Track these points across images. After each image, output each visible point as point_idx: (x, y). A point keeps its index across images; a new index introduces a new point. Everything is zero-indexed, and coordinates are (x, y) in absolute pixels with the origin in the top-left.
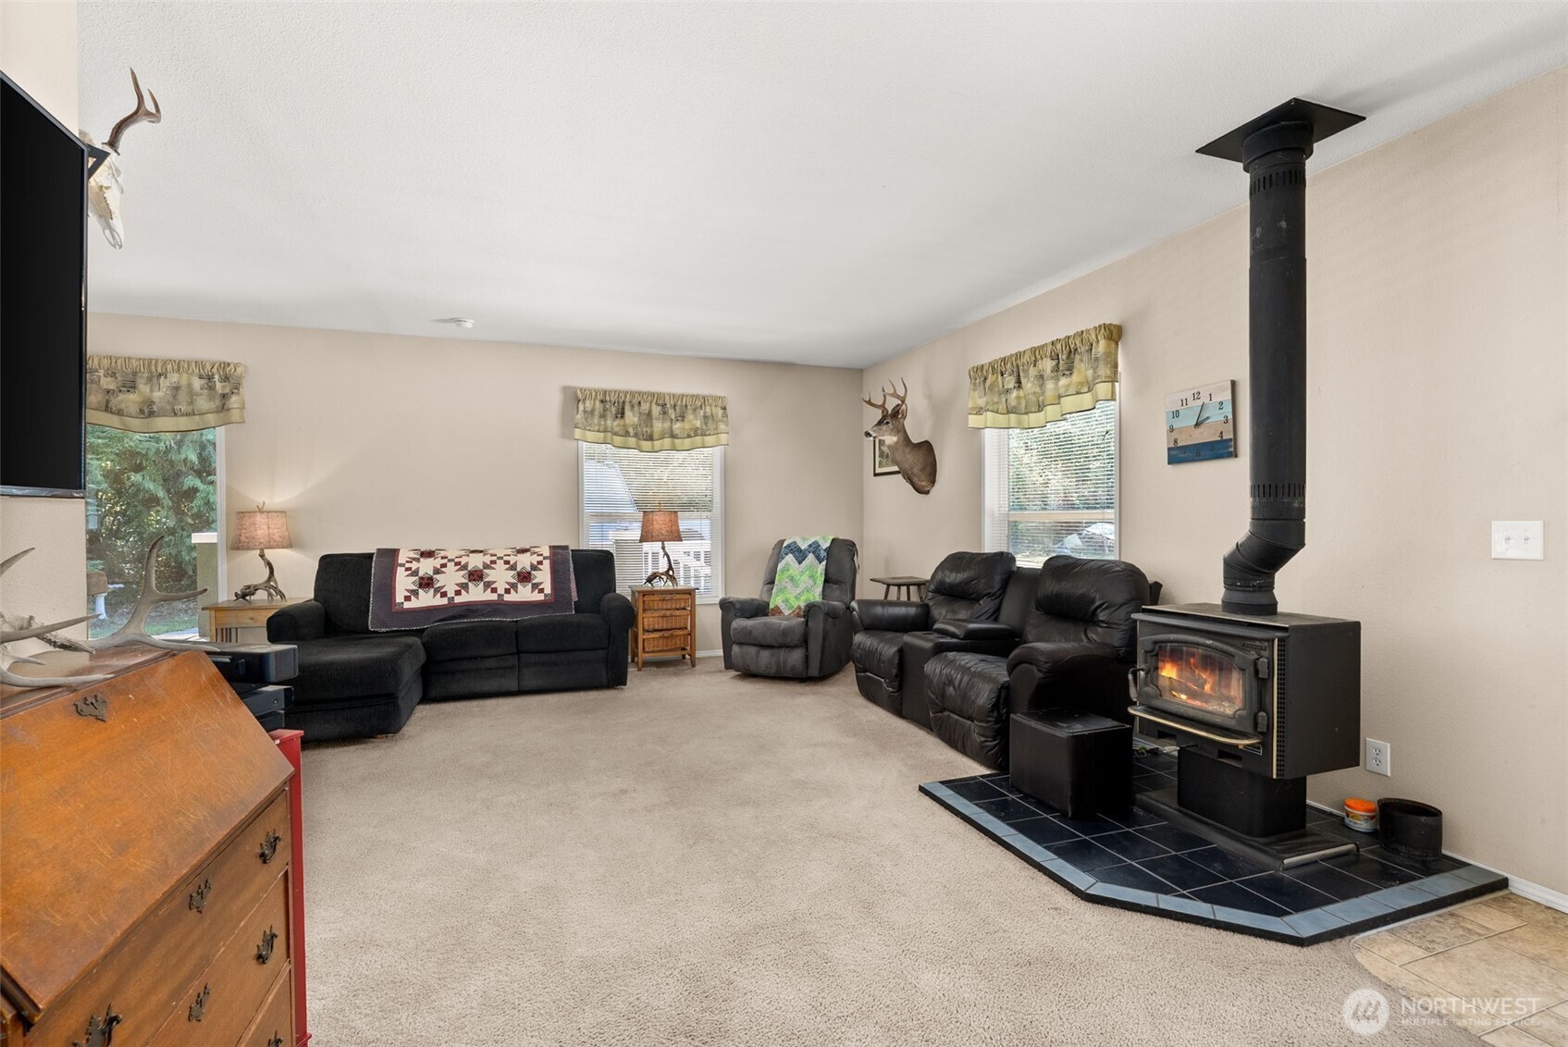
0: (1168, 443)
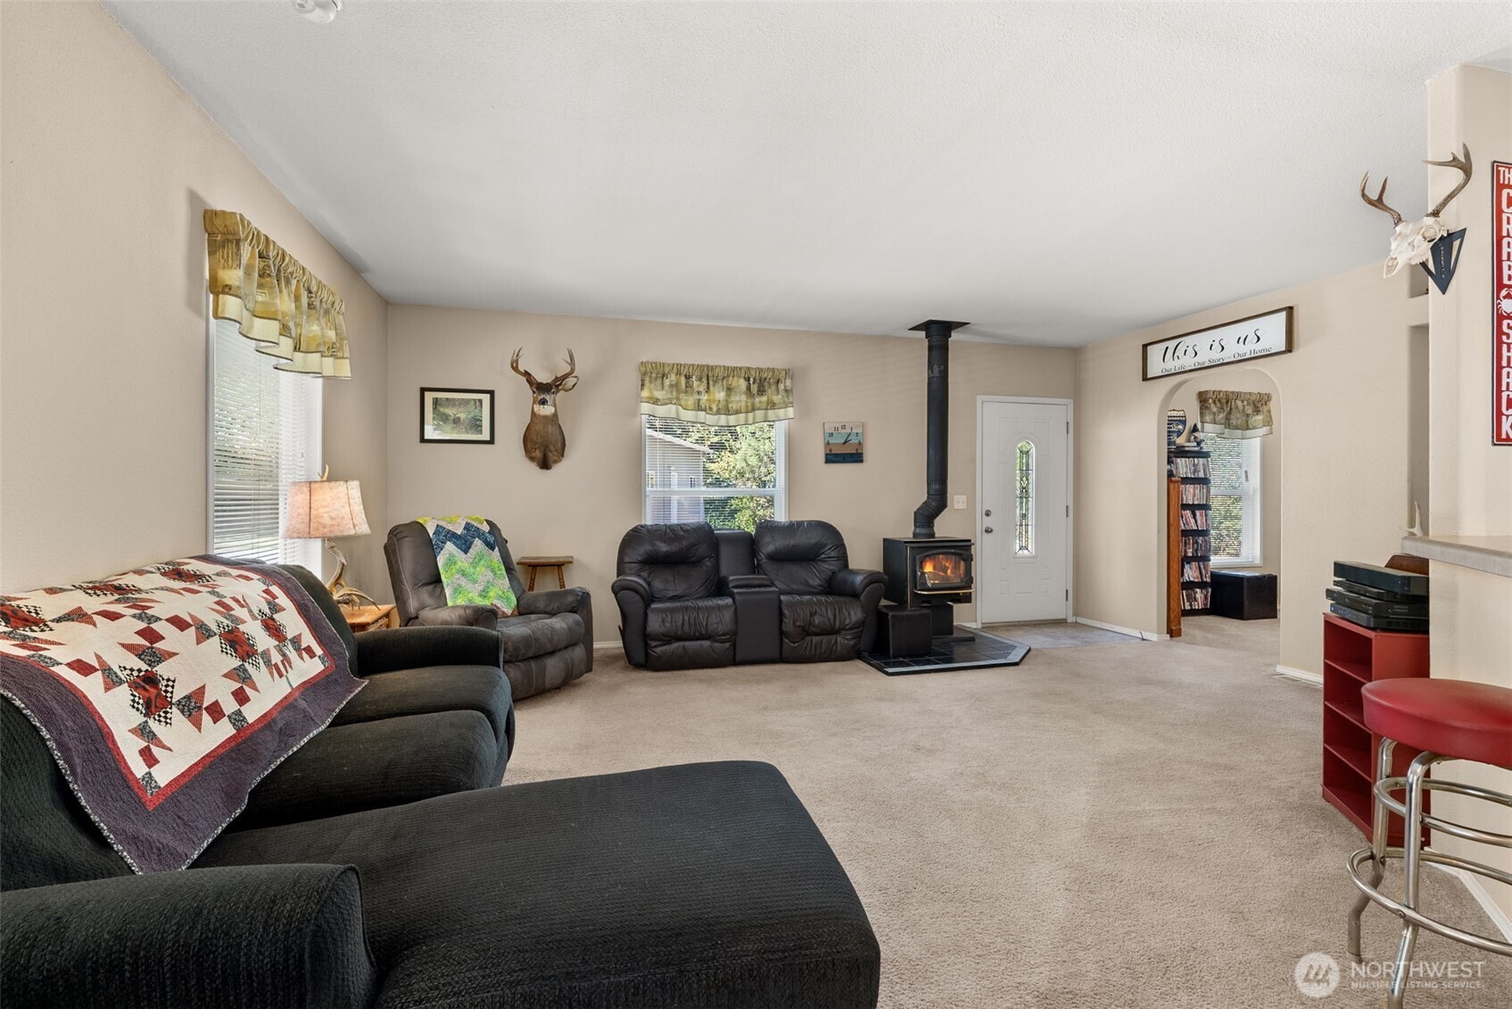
0: (826, 450)
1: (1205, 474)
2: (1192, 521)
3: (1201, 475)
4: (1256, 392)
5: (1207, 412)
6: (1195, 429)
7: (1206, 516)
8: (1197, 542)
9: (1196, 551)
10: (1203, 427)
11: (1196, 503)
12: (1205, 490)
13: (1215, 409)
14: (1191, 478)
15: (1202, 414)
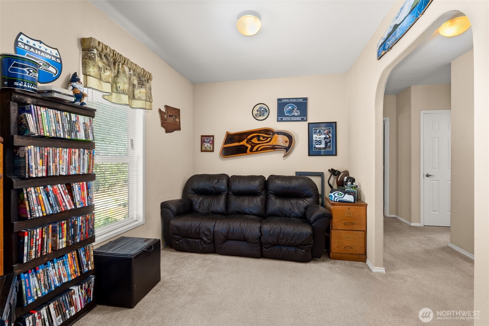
1: (86, 135)
2: (67, 198)
3: (81, 136)
4: (142, 67)
5: (91, 63)
6: (74, 78)
7: (88, 188)
8: (74, 226)
9: (73, 237)
10: (86, 81)
11: (73, 172)
12: (86, 157)
13: (101, 64)
14: (64, 139)
15: (85, 65)
